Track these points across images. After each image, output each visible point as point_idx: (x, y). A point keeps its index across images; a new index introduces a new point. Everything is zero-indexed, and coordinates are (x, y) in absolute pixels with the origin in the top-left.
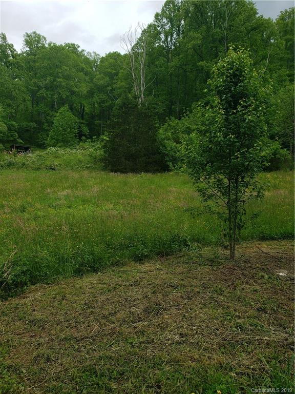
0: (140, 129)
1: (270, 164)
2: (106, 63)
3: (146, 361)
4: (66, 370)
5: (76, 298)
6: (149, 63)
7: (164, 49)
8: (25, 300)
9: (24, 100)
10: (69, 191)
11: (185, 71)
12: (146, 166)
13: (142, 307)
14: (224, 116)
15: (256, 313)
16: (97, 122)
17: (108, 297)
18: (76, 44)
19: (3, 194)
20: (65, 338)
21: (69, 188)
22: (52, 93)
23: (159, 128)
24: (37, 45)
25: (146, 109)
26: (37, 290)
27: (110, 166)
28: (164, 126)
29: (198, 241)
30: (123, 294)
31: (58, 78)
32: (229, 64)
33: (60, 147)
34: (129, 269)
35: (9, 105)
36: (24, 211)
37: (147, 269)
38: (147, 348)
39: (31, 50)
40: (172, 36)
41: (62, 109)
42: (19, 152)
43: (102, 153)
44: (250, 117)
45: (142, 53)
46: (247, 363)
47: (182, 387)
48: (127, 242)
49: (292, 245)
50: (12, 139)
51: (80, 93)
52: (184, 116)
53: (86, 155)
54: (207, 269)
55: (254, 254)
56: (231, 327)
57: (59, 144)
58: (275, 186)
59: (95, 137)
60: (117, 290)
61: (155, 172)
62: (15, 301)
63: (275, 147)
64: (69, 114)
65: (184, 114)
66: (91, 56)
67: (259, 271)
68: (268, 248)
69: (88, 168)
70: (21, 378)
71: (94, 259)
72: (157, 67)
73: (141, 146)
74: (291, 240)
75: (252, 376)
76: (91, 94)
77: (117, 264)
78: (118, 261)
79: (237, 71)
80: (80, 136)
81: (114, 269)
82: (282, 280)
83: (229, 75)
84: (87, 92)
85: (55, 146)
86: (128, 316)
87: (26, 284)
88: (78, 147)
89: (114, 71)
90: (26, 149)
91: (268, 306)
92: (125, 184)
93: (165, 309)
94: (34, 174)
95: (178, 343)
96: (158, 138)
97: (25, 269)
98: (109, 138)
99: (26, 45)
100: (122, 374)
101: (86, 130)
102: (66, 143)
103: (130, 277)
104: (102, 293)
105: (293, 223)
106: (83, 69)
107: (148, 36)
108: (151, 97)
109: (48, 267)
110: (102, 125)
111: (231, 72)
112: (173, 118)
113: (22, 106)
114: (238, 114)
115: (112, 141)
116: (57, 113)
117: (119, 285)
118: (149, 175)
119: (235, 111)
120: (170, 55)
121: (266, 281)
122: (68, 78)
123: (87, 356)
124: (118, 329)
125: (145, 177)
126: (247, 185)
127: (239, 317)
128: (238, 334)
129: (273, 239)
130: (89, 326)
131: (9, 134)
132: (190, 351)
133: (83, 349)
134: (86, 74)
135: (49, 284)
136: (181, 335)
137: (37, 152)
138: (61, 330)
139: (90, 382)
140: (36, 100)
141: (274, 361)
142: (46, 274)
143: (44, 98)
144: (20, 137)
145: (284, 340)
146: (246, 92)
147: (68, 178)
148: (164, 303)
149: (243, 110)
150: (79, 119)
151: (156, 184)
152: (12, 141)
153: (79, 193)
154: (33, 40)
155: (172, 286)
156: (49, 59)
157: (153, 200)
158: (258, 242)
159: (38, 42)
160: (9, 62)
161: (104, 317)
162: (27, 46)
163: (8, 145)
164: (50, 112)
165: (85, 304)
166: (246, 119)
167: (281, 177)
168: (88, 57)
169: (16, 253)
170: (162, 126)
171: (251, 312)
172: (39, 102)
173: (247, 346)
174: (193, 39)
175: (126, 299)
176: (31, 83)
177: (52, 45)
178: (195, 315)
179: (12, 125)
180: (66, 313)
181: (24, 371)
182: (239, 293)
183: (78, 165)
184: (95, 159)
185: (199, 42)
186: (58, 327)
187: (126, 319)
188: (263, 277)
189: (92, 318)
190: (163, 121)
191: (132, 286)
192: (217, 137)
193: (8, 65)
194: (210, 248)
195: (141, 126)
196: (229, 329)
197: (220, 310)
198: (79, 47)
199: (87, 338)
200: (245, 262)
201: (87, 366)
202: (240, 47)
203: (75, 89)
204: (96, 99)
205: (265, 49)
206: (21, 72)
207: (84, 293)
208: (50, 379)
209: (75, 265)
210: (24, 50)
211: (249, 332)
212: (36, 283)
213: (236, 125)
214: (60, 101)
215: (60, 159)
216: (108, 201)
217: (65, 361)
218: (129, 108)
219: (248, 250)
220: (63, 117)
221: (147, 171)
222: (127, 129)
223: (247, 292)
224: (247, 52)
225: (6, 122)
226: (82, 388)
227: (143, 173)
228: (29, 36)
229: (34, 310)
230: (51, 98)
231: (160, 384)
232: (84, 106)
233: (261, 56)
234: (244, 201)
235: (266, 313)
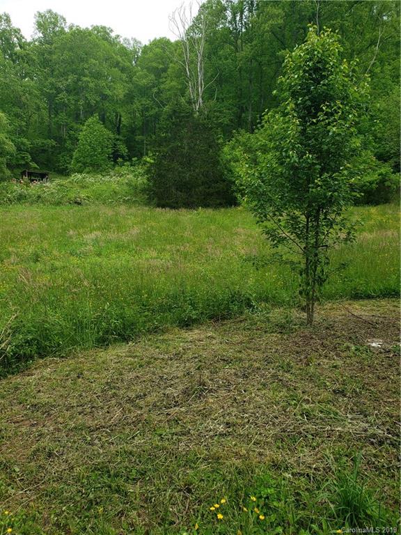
0: (197, 147)
1: (363, 194)
2: (151, 55)
3: (176, 457)
4: (72, 468)
5: (96, 376)
6: (210, 54)
7: (231, 32)
8: (29, 378)
9: (38, 109)
10: (99, 233)
11: (260, 64)
12: (204, 199)
13: (181, 387)
14: (300, 128)
15: (331, 397)
16: (138, 138)
17: (139, 375)
18: (107, 26)
19: (10, 238)
20: (75, 428)
21: (98, 229)
22: (76, 98)
23: (223, 145)
24: (53, 28)
25: (205, 119)
26: (46, 364)
27: (156, 199)
28: (230, 143)
29: (266, 300)
30: (158, 371)
31: (84, 76)
32: (308, 54)
33: (88, 173)
34: (171, 337)
35: (17, 115)
36: (38, 261)
37: (195, 337)
38: (179, 441)
39: (45, 36)
40: (242, 13)
41: (90, 120)
42: (33, 180)
43: (145, 181)
44: (334, 129)
45: (200, 39)
46: (309, 460)
47: (218, 491)
48: (170, 301)
49: (394, 306)
50: (23, 163)
51: (115, 98)
52: (258, 128)
53: (123, 184)
54: (275, 337)
55: (340, 317)
56: (294, 414)
57: (87, 169)
58: (381, 225)
59: (136, 159)
60: (151, 366)
61: (217, 206)
62: (17, 380)
63: (383, 171)
64: (100, 127)
65: (259, 125)
66: (129, 44)
67: (344, 340)
68: (361, 309)
69: (125, 202)
70: (12, 478)
71: (124, 324)
72: (220, 59)
73: (197, 171)
74: (394, 299)
75: (313, 478)
76: (130, 98)
77: (155, 330)
78: (156, 328)
79: (318, 62)
80: (115, 157)
81: (150, 337)
82: (374, 353)
83: (307, 69)
84: (125, 96)
85: (80, 172)
86: (161, 399)
87: (32, 357)
88: (112, 173)
89: (161, 66)
90: (43, 176)
91: (348, 387)
92: (176, 223)
93: (210, 391)
94: (52, 211)
95: (221, 435)
96: (222, 160)
97: (30, 337)
98: (154, 160)
99: (38, 29)
100: (143, 474)
101: (123, 149)
102: (96, 168)
103: (170, 348)
104: (131, 369)
105: (399, 276)
106: (118, 63)
107: (209, 14)
108: (212, 103)
109: (61, 335)
110: (145, 142)
111: (311, 64)
112: (243, 131)
113: (35, 117)
114: (319, 124)
115: (158, 165)
116: (83, 125)
117: (155, 359)
118: (210, 211)
119: (314, 121)
120: (239, 41)
121: (351, 354)
122: (98, 76)
123: (101, 451)
124: (145, 416)
125: (202, 214)
126: (330, 224)
127: (307, 402)
128: (303, 423)
129: (370, 298)
130: (108, 412)
131: (19, 156)
132: (235, 445)
133: (96, 441)
134: (123, 70)
135: (63, 357)
136: (228, 424)
137: (58, 181)
138: (71, 418)
139: (100, 483)
140: (55, 108)
141: (345, 459)
142: (59, 345)
143: (65, 105)
144: (33, 160)
145: (363, 431)
146: (331, 93)
147: (98, 215)
148: (210, 382)
149: (327, 119)
150: (114, 134)
151: (218, 224)
152: (24, 165)
153: (112, 236)
154: (48, 22)
155: (224, 360)
156: (71, 49)
157: (211, 246)
158: (349, 302)
159: (55, 25)
160: (16, 54)
161: (130, 400)
162: (39, 31)
163: (18, 171)
164: (73, 124)
165: (107, 383)
166: (329, 131)
167: (390, 212)
168: (125, 45)
169: (17, 317)
170: (227, 143)
171: (325, 395)
172: (59, 111)
173: (313, 439)
174: (272, 17)
175: (161, 378)
176: (47, 83)
177: (74, 29)
178: (250, 398)
179: (22, 143)
180: (81, 396)
181: (17, 470)
182: (312, 370)
183: (113, 198)
184: (135, 190)
185: (279, 22)
186: (68, 414)
187: (158, 404)
188: (348, 348)
189: (113, 402)
190: (228, 135)
191: (171, 359)
192: (289, 157)
193: (14, 58)
194: (282, 309)
195: (198, 142)
196: (292, 416)
197: (284, 392)
198: (112, 31)
199: (104, 427)
200: (327, 328)
201: (99, 464)
202: (325, 27)
203: (108, 92)
204: (137, 105)
205: (374, 30)
206: (32, 68)
207: (108, 370)
208: (49, 479)
209: (98, 332)
210: (36, 37)
211: (317, 421)
212: (46, 356)
213: (316, 140)
214: (87, 110)
215: (88, 190)
216: (150, 246)
217: (72, 456)
218: (181, 117)
219: (333, 313)
220: (92, 131)
221: (206, 206)
222: (178, 146)
223: (323, 368)
224: (335, 34)
225: (13, 139)
226: (89, 491)
227: (200, 208)
228: (42, 17)
229: (39, 391)
230: (75, 104)
231: (191, 487)
232: (120, 116)
233: (369, 40)
234: (327, 246)
235: (345, 396)
